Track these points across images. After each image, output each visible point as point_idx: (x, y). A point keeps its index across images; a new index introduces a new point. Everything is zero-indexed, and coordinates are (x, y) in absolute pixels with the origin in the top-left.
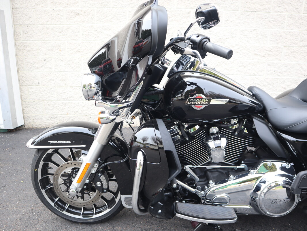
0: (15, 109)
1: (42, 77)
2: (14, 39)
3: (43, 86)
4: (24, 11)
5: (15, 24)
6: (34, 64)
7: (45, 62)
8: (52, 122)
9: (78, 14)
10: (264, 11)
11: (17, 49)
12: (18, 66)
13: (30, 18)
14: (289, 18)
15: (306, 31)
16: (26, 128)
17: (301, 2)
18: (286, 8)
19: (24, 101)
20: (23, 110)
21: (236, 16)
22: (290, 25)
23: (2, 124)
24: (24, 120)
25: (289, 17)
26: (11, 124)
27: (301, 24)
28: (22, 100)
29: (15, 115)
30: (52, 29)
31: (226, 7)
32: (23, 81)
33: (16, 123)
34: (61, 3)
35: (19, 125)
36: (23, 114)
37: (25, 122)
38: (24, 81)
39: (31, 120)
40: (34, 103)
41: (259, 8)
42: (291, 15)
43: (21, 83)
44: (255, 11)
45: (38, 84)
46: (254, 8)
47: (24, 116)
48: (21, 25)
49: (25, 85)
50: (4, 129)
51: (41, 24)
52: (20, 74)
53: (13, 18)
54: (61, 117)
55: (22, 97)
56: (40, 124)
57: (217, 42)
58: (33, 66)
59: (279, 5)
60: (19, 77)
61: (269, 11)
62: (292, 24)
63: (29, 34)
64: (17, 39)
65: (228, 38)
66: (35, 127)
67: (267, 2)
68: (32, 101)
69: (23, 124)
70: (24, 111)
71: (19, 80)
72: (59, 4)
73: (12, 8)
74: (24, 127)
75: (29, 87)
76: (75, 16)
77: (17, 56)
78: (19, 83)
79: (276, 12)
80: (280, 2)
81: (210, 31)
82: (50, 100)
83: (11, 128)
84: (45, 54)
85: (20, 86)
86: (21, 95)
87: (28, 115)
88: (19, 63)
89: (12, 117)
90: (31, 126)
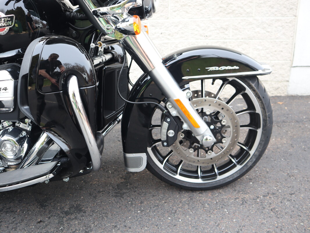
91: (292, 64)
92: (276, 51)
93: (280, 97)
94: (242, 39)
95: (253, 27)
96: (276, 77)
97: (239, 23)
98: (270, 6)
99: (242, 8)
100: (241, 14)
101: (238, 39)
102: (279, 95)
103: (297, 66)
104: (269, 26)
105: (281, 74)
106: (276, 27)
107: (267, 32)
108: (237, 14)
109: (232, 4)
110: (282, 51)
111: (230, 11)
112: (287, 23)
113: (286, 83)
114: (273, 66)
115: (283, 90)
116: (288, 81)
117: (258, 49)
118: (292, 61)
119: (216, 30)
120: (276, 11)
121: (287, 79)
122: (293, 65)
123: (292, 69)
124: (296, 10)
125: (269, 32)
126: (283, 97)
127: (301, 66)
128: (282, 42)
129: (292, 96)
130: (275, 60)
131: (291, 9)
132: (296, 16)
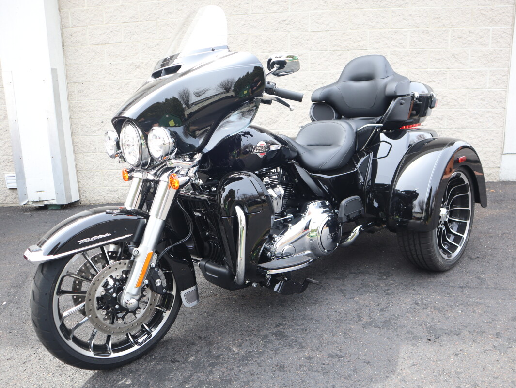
0: (69, 180)
1: (99, 143)
2: (68, 99)
3: (101, 152)
4: (78, 67)
5: (69, 82)
6: (90, 127)
7: (103, 124)
8: (112, 196)
9: (138, 67)
10: (359, 48)
11: (71, 111)
12: (72, 130)
13: (86, 74)
14: (392, 56)
15: (415, 70)
16: (82, 204)
17: (405, 36)
18: (386, 44)
19: (79, 171)
20: (78, 182)
21: (324, 57)
22: (394, 63)
23: (55, 198)
24: (80, 195)
25: (392, 54)
26: (65, 198)
27: (408, 61)
28: (77, 171)
29: (70, 188)
30: (110, 86)
31: (311, 47)
32: (78, 147)
33: (70, 197)
34: (119, 55)
35: (73, 200)
36: (79, 187)
37: (80, 197)
38: (80, 147)
39: (88, 195)
40: (91, 174)
41: (353, 46)
42: (394, 51)
43: (76, 150)
44: (348, 49)
45: (95, 151)
46: (346, 46)
47: (79, 190)
48: (75, 83)
49: (81, 153)
50: (56, 205)
51: (98, 81)
52: (75, 140)
53: (67, 76)
54: (122, 189)
55: (77, 167)
56: (98, 200)
57: (304, 90)
58: (89, 129)
59: (378, 41)
60: (73, 143)
61: (366, 48)
62: (397, 62)
63: (84, 92)
64: (71, 99)
65: (317, 84)
66: (92, 202)
67: (362, 38)
68: (89, 171)
69: (79, 199)
70: (80, 184)
71: (74, 147)
72: (117, 57)
73: (66, 65)
74: (80, 204)
75: (85, 154)
76: (136, 70)
77: (71, 119)
78: (74, 151)
79: (374, 49)
80: (378, 37)
81: (294, 78)
82: (109, 169)
83: (65, 203)
84: (103, 115)
85: (75, 153)
86: (76, 165)
87: (84, 189)
88: (73, 127)
89: (65, 190)
90: (88, 203)
91: (503, 151)
92: (487, 140)
93: (493, 182)
94: (456, 128)
95: (465, 118)
96: (488, 163)
97: (454, 114)
98: (481, 99)
99: (456, 100)
100: (455, 106)
101: (452, 128)
102: (491, 181)
103: (507, 154)
104: (481, 116)
105: (493, 161)
106: (487, 118)
107: (479, 122)
108: (452, 106)
109: (447, 97)
110: (493, 140)
111: (446, 103)
112: (497, 114)
113: (498, 170)
114: (485, 153)
115: (495, 177)
116: (500, 168)
117: (471, 137)
118: (503, 149)
119: (431, 119)
120: (487, 104)
121: (499, 166)
122: (504, 153)
123: (503, 156)
124: (505, 103)
125: (481, 122)
126: (496, 182)
127: (512, 154)
128: (493, 131)
129: (504, 182)
130: (487, 148)
131: (500, 102)
132: (505, 108)
